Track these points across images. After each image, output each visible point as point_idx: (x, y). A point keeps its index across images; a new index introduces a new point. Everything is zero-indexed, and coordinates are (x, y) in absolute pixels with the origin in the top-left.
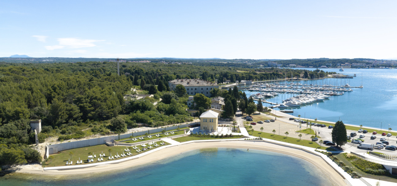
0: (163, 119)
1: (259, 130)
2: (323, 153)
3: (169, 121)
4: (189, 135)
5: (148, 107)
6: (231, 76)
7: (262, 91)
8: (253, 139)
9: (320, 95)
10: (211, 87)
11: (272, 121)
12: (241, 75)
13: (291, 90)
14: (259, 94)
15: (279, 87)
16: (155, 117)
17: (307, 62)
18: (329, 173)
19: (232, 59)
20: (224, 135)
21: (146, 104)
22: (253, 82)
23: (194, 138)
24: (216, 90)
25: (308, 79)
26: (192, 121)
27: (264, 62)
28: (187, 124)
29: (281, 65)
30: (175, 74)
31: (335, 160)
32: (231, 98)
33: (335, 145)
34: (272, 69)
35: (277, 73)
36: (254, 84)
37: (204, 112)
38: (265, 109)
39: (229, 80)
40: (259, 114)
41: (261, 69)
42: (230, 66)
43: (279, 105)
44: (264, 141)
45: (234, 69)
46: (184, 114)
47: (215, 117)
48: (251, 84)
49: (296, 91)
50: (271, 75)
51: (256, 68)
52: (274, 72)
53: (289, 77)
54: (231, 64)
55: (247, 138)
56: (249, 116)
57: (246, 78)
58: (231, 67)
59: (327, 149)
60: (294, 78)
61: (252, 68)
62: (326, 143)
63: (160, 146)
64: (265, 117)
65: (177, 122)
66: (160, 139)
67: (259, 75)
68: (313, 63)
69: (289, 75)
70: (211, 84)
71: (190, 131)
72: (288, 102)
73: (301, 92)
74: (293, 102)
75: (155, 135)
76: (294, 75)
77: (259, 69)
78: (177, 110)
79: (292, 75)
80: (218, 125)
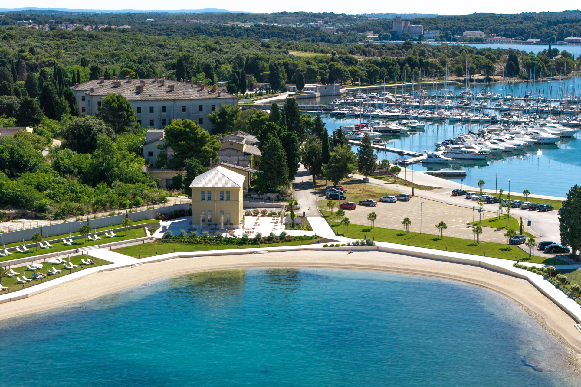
0: (80, 195)
1: (366, 222)
2: (534, 272)
3: (96, 203)
4: (160, 240)
5: (28, 162)
6: (271, 68)
7: (374, 117)
8: (349, 245)
9: (549, 125)
10: (213, 102)
11: (403, 198)
12: (302, 67)
13: (464, 114)
14: (363, 127)
15: (427, 103)
16: (54, 190)
17: (521, 23)
18: (543, 313)
19: (270, 12)
20: (262, 236)
21: (21, 152)
22: (343, 90)
23: (177, 246)
24: (229, 110)
25: (519, 80)
26: (164, 200)
27: (380, 24)
28: (151, 208)
29: (437, 34)
30: (84, 63)
31: (561, 284)
32: (279, 132)
33: (568, 250)
34: (407, 46)
35: (421, 60)
36: (348, 94)
37: (201, 172)
38: (381, 167)
39: (264, 84)
40: (365, 181)
41: (371, 46)
42: (265, 35)
43: (425, 157)
44: (378, 249)
45: (279, 47)
46: (138, 181)
47: (235, 186)
48: (338, 95)
49: (479, 116)
50: (402, 64)
51: (352, 45)
52: (412, 56)
53: (459, 72)
54: (268, 28)
55: (329, 244)
56: (335, 187)
57: (321, 74)
58: (266, 40)
59: (547, 262)
60: (476, 77)
61: (339, 41)
62: (544, 246)
63: (82, 269)
64: (381, 188)
65: (121, 204)
66: (77, 252)
67: (362, 65)
68: (540, 26)
69: (461, 66)
70: (213, 91)
71: (161, 229)
72: (451, 146)
73: (493, 118)
74: (467, 148)
75: (62, 241)
76: (475, 66)
77: (362, 47)
78: (115, 169)
79: (468, 66)
80: (244, 211)
